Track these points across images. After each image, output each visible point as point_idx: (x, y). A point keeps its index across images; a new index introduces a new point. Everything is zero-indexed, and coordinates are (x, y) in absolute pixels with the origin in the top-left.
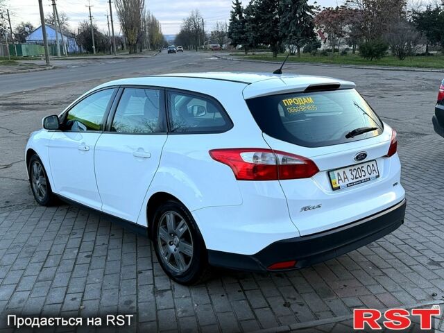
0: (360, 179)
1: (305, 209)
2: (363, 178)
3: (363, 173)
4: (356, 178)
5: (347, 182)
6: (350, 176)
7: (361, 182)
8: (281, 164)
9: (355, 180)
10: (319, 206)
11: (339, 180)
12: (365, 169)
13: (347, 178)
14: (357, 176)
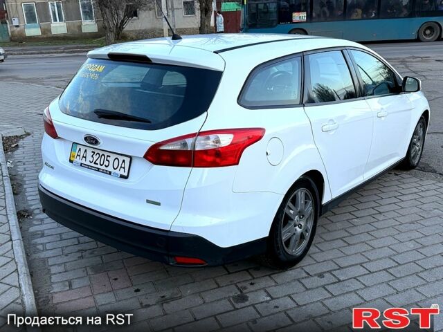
0: (99, 166)
2: (103, 167)
3: (106, 163)
4: (95, 163)
5: (83, 161)
6: (89, 158)
7: (98, 170)
9: (93, 164)
10: (52, 167)
11: (78, 155)
12: (111, 159)
13: (85, 157)
14: (97, 162)
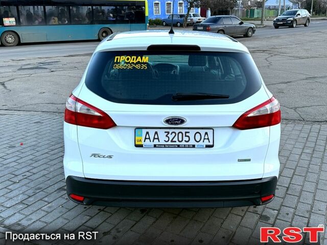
0: (178, 143)
1: (94, 155)
2: (184, 143)
6: (163, 138)
7: (178, 146)
8: (78, 111)
10: (110, 157)
11: (146, 138)
12: (191, 135)
13: (158, 139)
14: (175, 140)
